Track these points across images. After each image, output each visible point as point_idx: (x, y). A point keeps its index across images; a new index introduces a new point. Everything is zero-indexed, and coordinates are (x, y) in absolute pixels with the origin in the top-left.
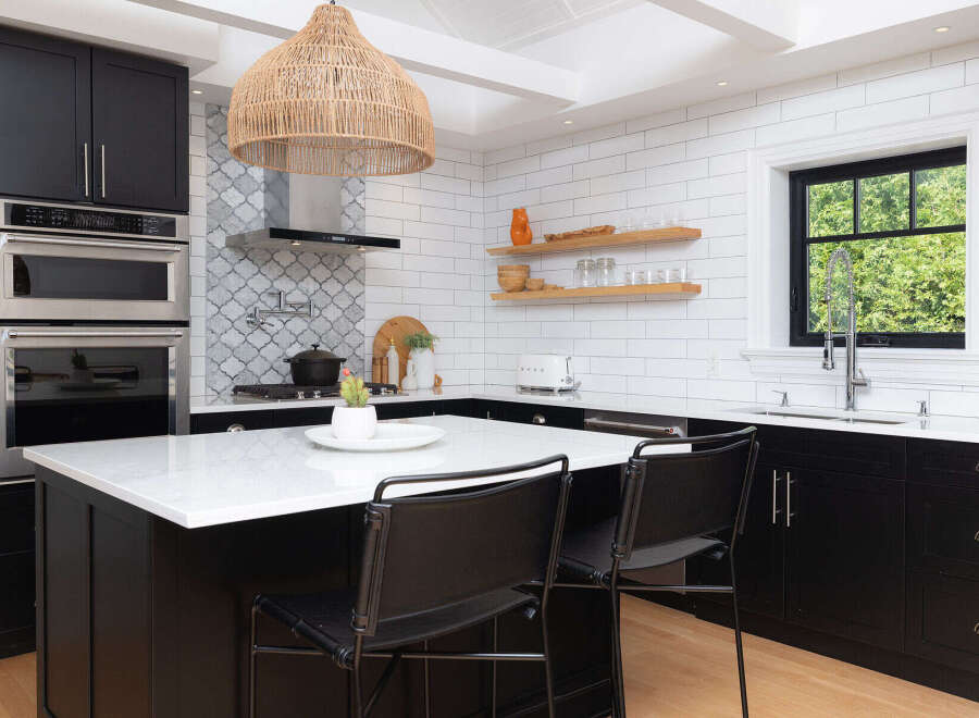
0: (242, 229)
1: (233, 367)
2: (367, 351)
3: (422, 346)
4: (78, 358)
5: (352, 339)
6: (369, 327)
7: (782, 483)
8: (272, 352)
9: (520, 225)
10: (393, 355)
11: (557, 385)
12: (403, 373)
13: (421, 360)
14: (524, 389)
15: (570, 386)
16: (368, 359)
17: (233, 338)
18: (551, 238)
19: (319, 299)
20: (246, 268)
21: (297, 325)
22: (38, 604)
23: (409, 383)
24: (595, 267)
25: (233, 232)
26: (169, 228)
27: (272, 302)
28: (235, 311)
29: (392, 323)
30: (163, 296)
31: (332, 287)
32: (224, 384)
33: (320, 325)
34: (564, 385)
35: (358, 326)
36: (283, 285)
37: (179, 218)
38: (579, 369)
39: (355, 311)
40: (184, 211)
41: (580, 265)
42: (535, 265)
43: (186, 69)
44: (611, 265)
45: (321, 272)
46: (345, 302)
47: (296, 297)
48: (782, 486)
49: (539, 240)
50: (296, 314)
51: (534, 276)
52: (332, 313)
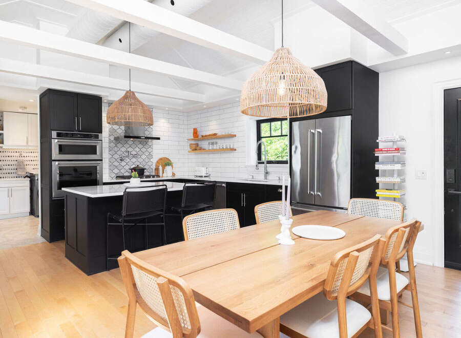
0: (118, 135)
1: (116, 171)
2: (154, 167)
3: (169, 165)
4: (75, 169)
5: (150, 164)
6: (154, 160)
7: (243, 196)
8: (127, 167)
9: (195, 132)
10: (161, 168)
11: (204, 175)
12: (163, 173)
13: (168, 168)
14: (197, 176)
15: (208, 175)
16: (154, 169)
17: (116, 164)
18: (202, 136)
19: (140, 153)
20: (120, 145)
21: (134, 160)
22: (65, 228)
23: (165, 174)
24: (213, 144)
25: (116, 136)
26: (97, 137)
27: (127, 154)
28: (116, 156)
29: (161, 159)
30: (96, 154)
31: (144, 150)
32: (114, 175)
33: (140, 160)
34: (206, 175)
35: (151, 160)
36: (130, 149)
37: (99, 134)
38: (210, 170)
39: (150, 156)
40: (101, 132)
41: (209, 143)
42: (200, 143)
43: (101, 98)
44: (216, 143)
45: (140, 146)
46: (147, 154)
47: (134, 153)
48: (243, 197)
49: (200, 137)
50: (134, 157)
51: (200, 146)
52: (144, 157)
